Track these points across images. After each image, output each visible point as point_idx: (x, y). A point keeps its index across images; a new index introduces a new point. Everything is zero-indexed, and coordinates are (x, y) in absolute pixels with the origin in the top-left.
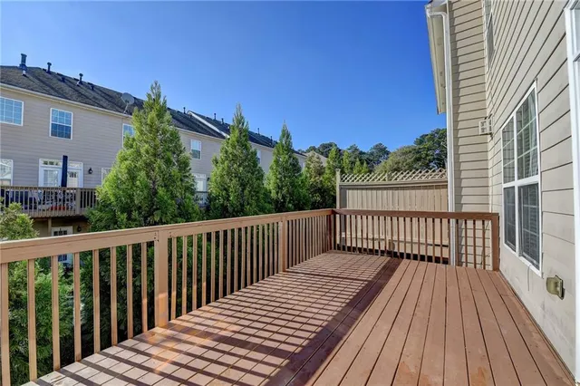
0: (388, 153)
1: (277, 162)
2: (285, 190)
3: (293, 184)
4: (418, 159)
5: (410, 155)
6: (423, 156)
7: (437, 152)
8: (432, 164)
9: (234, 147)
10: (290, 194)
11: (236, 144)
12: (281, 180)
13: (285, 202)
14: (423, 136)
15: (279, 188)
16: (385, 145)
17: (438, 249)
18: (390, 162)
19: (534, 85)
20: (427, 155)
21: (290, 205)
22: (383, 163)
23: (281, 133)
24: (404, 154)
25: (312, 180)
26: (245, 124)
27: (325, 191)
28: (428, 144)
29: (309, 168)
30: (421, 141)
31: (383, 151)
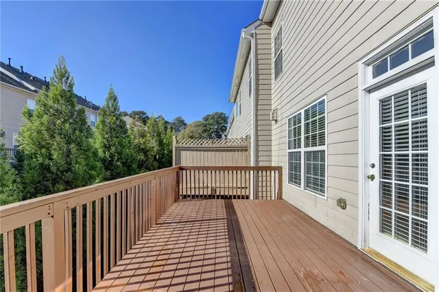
0: (185, 124)
1: (103, 122)
2: (113, 149)
3: (120, 144)
4: (205, 131)
5: (201, 128)
6: (208, 129)
7: (216, 127)
8: (213, 135)
9: (56, 100)
10: (118, 153)
11: (59, 98)
12: (108, 140)
13: (112, 160)
14: (208, 116)
15: (107, 147)
16: (183, 118)
17: (243, 190)
18: (187, 131)
19: (325, 97)
20: (210, 129)
21: (119, 163)
22: (182, 132)
23: (108, 96)
24: (196, 126)
25: (136, 141)
26: (70, 79)
27: (148, 151)
28: (211, 121)
29: (132, 131)
30: (206, 119)
31: (181, 123)
